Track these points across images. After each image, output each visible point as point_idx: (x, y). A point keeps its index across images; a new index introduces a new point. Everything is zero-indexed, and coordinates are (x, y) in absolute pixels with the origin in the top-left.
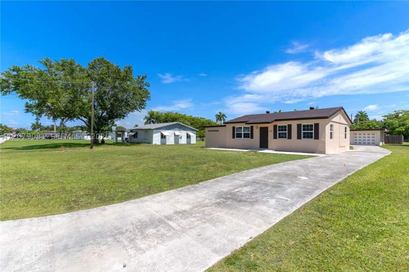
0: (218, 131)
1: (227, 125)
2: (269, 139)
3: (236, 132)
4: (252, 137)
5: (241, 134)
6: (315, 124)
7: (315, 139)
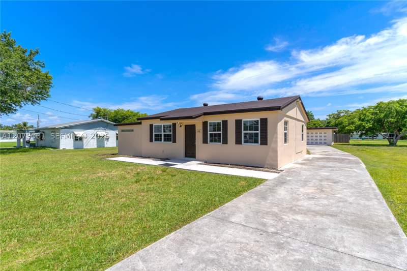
0: (132, 131)
1: (143, 121)
2: (196, 143)
3: (154, 133)
4: (174, 141)
5: (161, 135)
6: (261, 119)
7: (261, 144)
